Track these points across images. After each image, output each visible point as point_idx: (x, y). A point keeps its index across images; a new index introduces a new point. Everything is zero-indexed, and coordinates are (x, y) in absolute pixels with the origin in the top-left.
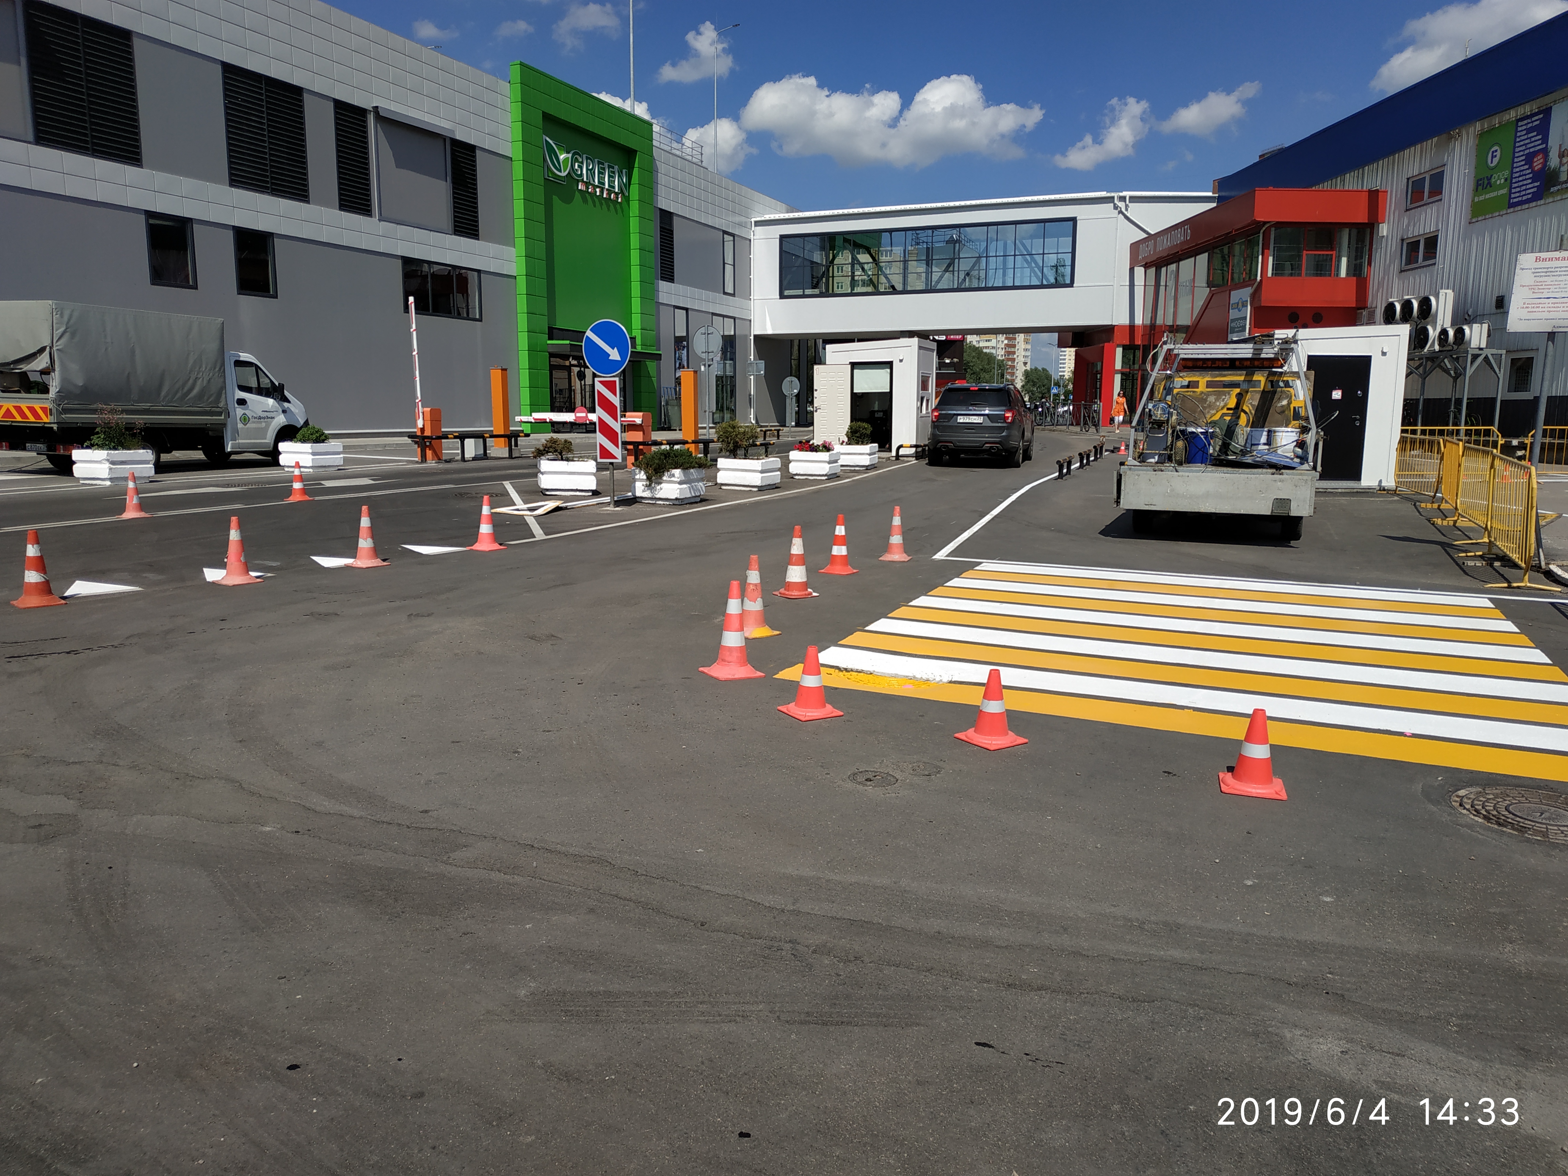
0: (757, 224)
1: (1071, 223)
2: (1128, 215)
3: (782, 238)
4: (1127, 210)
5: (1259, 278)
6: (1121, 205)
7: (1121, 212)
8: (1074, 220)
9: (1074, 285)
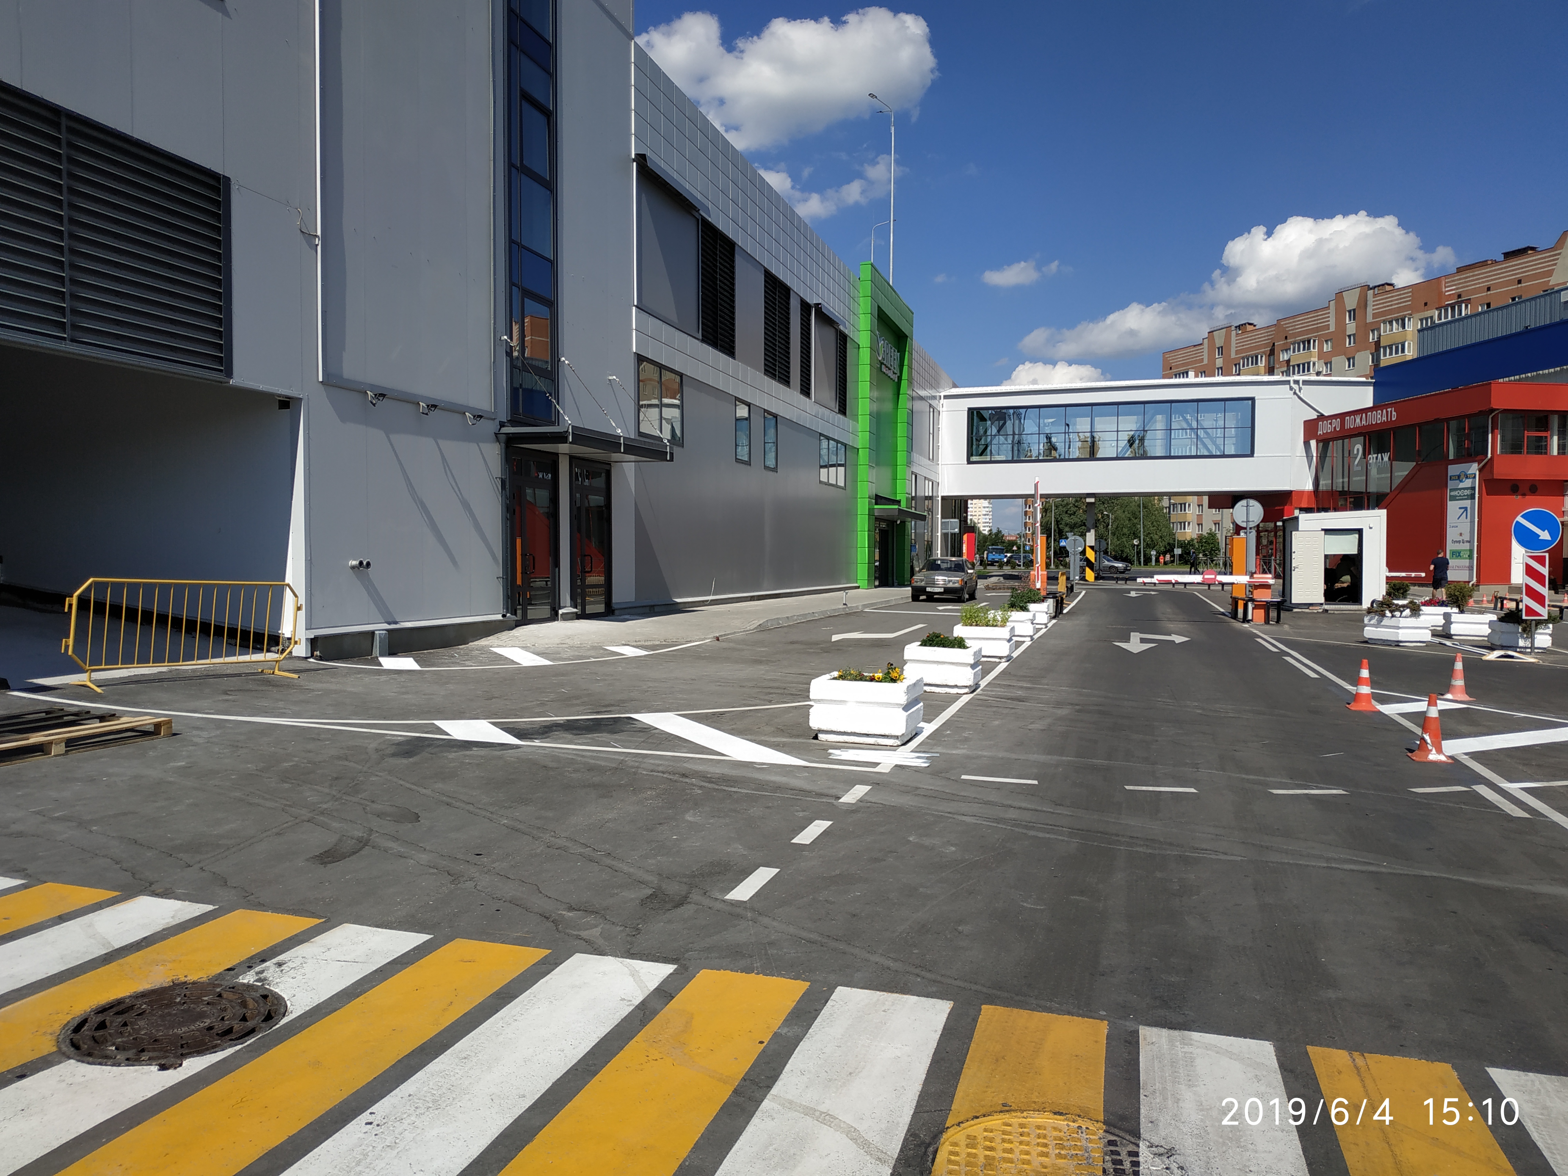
0: (946, 397)
1: (1250, 402)
2: (1302, 396)
3: (971, 411)
4: (1300, 391)
5: (1489, 455)
6: (1296, 387)
7: (1295, 393)
8: (1253, 399)
9: (1255, 455)
